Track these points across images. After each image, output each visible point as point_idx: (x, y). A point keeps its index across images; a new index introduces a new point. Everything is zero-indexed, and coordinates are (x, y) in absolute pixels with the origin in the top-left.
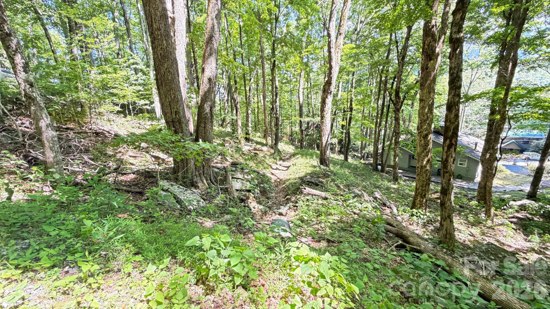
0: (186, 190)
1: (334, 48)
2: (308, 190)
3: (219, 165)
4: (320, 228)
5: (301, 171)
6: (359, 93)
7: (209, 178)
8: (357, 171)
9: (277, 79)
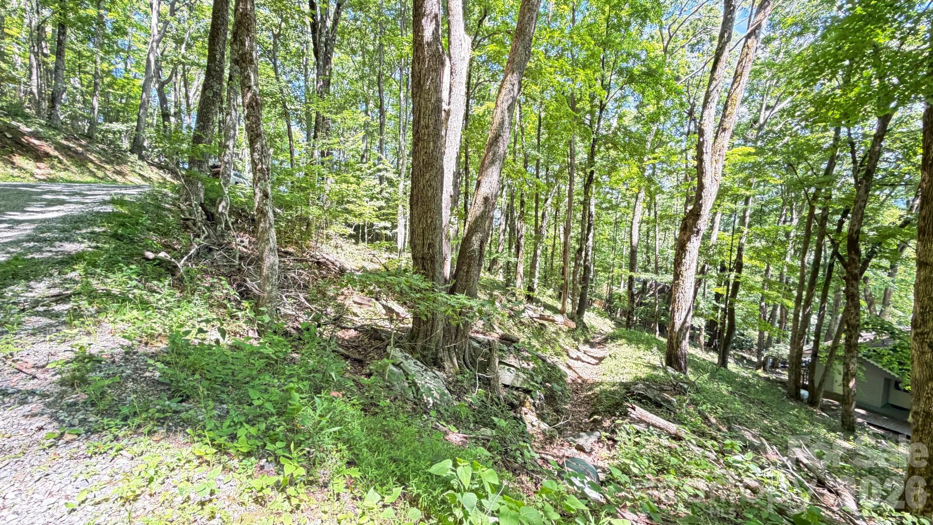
0: (426, 370)
1: (710, 154)
2: (639, 412)
3: (480, 337)
4: (663, 499)
5: (627, 370)
6: (759, 236)
7: (462, 356)
8: (749, 392)
9: (593, 202)
